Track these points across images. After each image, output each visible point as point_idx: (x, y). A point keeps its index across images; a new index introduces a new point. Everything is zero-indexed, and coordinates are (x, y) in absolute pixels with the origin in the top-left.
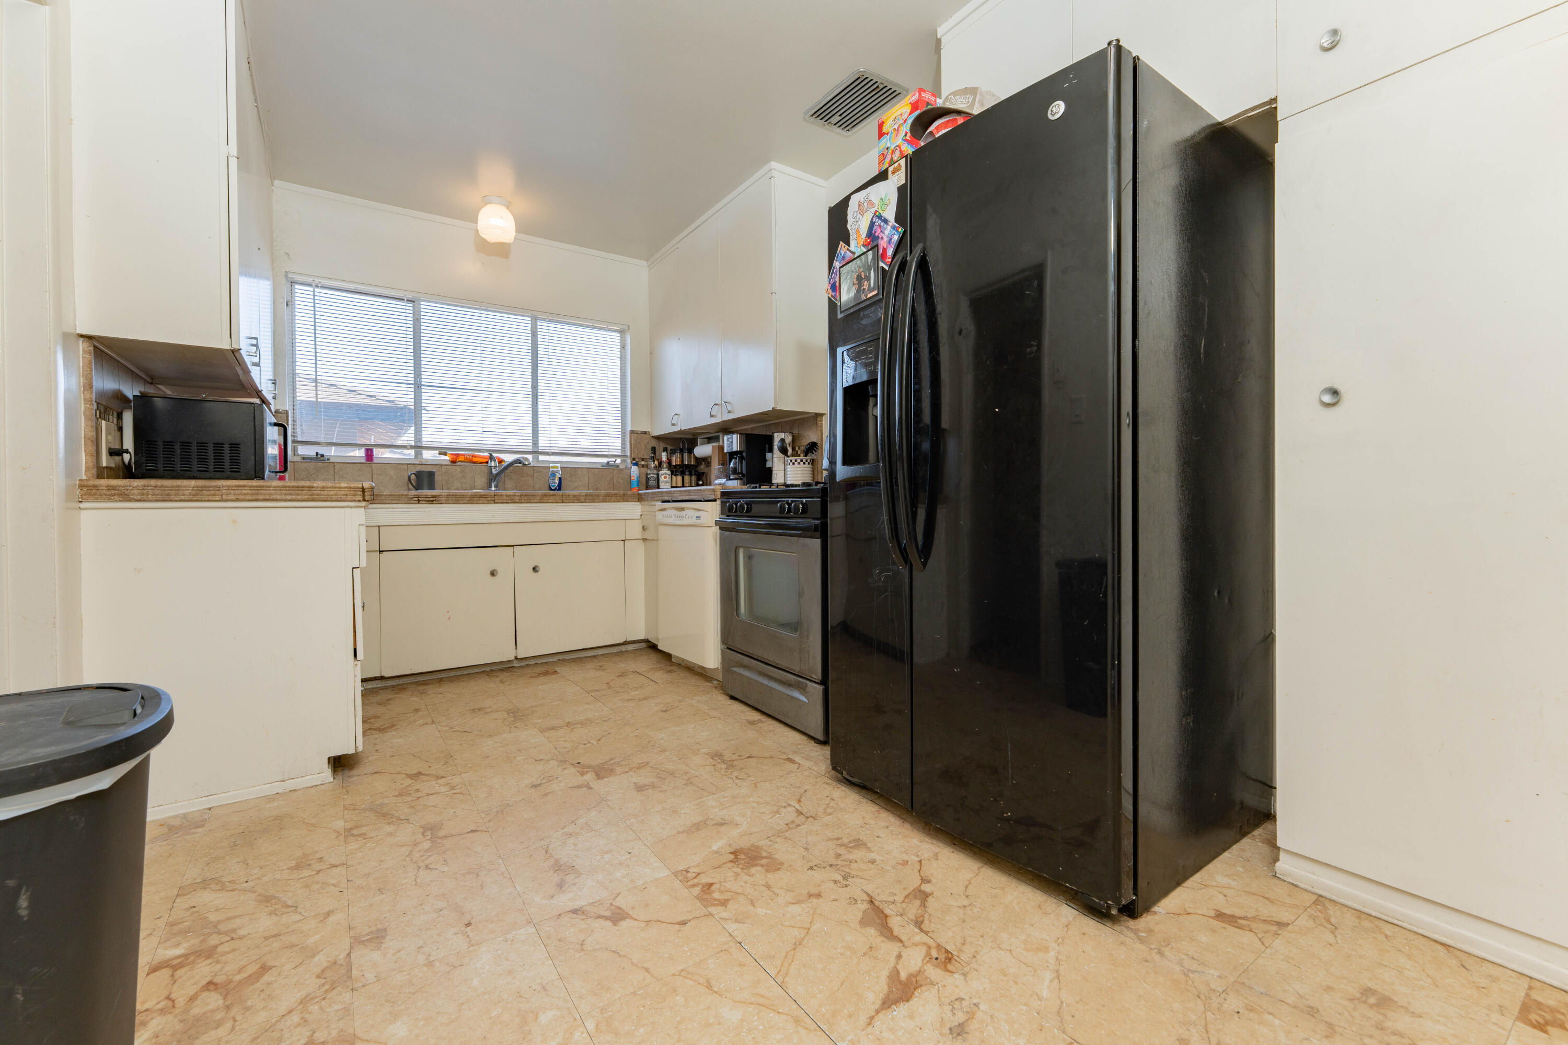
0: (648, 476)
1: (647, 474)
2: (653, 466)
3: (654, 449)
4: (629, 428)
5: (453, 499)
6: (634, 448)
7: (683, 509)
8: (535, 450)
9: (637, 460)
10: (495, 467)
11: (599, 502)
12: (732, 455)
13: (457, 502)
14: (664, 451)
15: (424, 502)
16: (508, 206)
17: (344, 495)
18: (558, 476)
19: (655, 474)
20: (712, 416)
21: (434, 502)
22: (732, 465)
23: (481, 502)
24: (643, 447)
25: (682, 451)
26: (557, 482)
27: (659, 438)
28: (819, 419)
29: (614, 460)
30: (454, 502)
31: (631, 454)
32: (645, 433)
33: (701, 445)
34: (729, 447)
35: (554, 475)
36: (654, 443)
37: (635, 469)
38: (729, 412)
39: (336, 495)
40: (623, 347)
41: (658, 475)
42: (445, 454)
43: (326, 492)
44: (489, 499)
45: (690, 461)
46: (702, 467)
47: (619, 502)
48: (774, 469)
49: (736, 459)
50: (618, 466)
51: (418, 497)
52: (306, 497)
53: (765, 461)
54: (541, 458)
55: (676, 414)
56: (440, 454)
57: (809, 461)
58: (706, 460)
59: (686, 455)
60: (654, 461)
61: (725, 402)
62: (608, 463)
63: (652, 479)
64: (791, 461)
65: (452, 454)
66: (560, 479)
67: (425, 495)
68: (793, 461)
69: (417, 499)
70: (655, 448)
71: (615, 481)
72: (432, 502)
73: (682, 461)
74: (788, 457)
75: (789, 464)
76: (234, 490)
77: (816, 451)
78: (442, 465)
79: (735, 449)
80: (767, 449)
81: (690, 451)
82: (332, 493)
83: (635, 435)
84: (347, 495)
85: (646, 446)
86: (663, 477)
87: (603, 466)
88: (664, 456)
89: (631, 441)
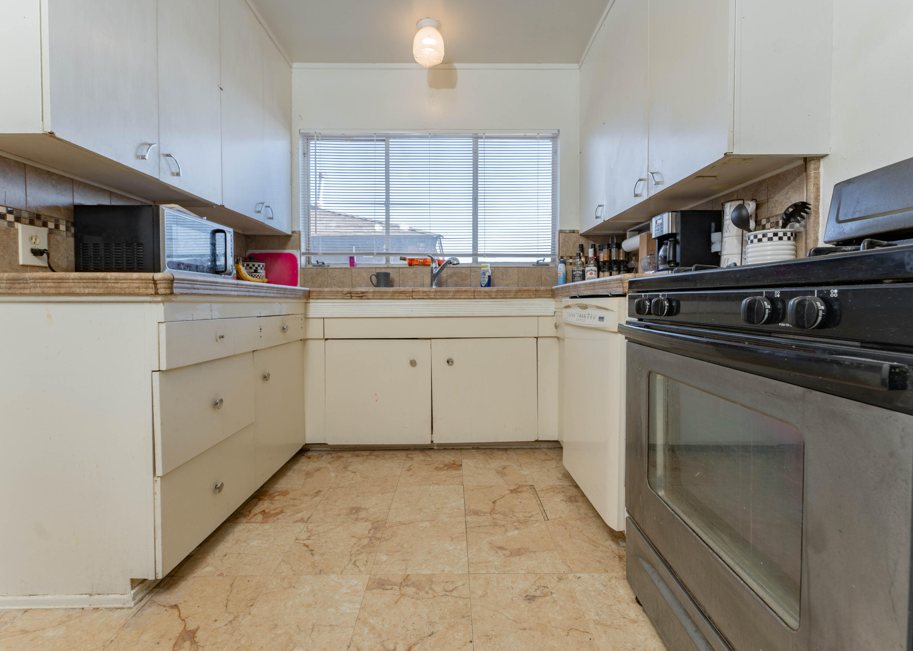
0: (574, 273)
1: (573, 271)
2: (579, 263)
3: (582, 247)
4: (558, 228)
5: (378, 294)
6: (562, 247)
7: (585, 307)
8: (475, 253)
9: (565, 258)
10: (436, 268)
11: (511, 298)
12: (662, 240)
13: (382, 297)
14: (592, 248)
15: (355, 298)
16: (438, 28)
17: (137, 288)
18: (488, 274)
19: (580, 271)
20: (636, 196)
21: (363, 298)
22: (661, 253)
23: (401, 297)
24: (572, 245)
25: (609, 247)
26: (487, 280)
27: (586, 236)
28: (812, 166)
29: (542, 259)
30: (379, 297)
31: (559, 253)
32: (573, 232)
33: (629, 238)
34: (658, 230)
35: (484, 274)
36: (582, 241)
37: (561, 267)
38: (657, 183)
39: (129, 288)
40: (555, 152)
41: (584, 271)
42: (404, 259)
43: (119, 285)
44: (408, 295)
45: (619, 257)
46: (633, 262)
47: (531, 298)
48: (723, 253)
49: (667, 245)
50: (548, 265)
51: (350, 293)
52: (101, 291)
53: (709, 243)
54: (480, 259)
55: (599, 206)
56: (401, 259)
57: (789, 234)
58: (633, 255)
59: (614, 250)
60: (580, 258)
61: (652, 173)
62: (538, 262)
63: (577, 275)
64: (756, 237)
65: (409, 259)
66: (489, 277)
67: (356, 292)
68: (760, 236)
69: (349, 295)
70: (582, 245)
71: (543, 278)
72: (361, 298)
73: (610, 256)
74: (750, 231)
75: (752, 242)
76: (39, 283)
77: (803, 218)
78: (400, 268)
79: (666, 231)
80: (713, 229)
81: (619, 246)
82: (125, 285)
83: (564, 234)
84: (139, 288)
85: (574, 244)
86: (589, 273)
87: (533, 265)
88: (591, 253)
89: (559, 241)
